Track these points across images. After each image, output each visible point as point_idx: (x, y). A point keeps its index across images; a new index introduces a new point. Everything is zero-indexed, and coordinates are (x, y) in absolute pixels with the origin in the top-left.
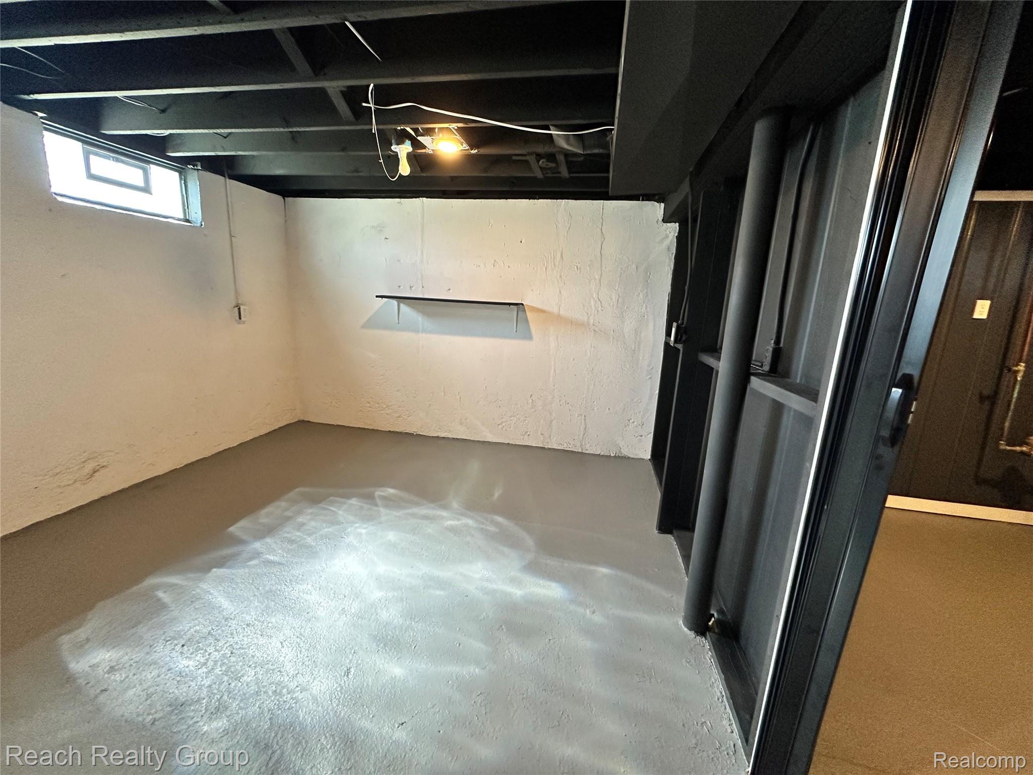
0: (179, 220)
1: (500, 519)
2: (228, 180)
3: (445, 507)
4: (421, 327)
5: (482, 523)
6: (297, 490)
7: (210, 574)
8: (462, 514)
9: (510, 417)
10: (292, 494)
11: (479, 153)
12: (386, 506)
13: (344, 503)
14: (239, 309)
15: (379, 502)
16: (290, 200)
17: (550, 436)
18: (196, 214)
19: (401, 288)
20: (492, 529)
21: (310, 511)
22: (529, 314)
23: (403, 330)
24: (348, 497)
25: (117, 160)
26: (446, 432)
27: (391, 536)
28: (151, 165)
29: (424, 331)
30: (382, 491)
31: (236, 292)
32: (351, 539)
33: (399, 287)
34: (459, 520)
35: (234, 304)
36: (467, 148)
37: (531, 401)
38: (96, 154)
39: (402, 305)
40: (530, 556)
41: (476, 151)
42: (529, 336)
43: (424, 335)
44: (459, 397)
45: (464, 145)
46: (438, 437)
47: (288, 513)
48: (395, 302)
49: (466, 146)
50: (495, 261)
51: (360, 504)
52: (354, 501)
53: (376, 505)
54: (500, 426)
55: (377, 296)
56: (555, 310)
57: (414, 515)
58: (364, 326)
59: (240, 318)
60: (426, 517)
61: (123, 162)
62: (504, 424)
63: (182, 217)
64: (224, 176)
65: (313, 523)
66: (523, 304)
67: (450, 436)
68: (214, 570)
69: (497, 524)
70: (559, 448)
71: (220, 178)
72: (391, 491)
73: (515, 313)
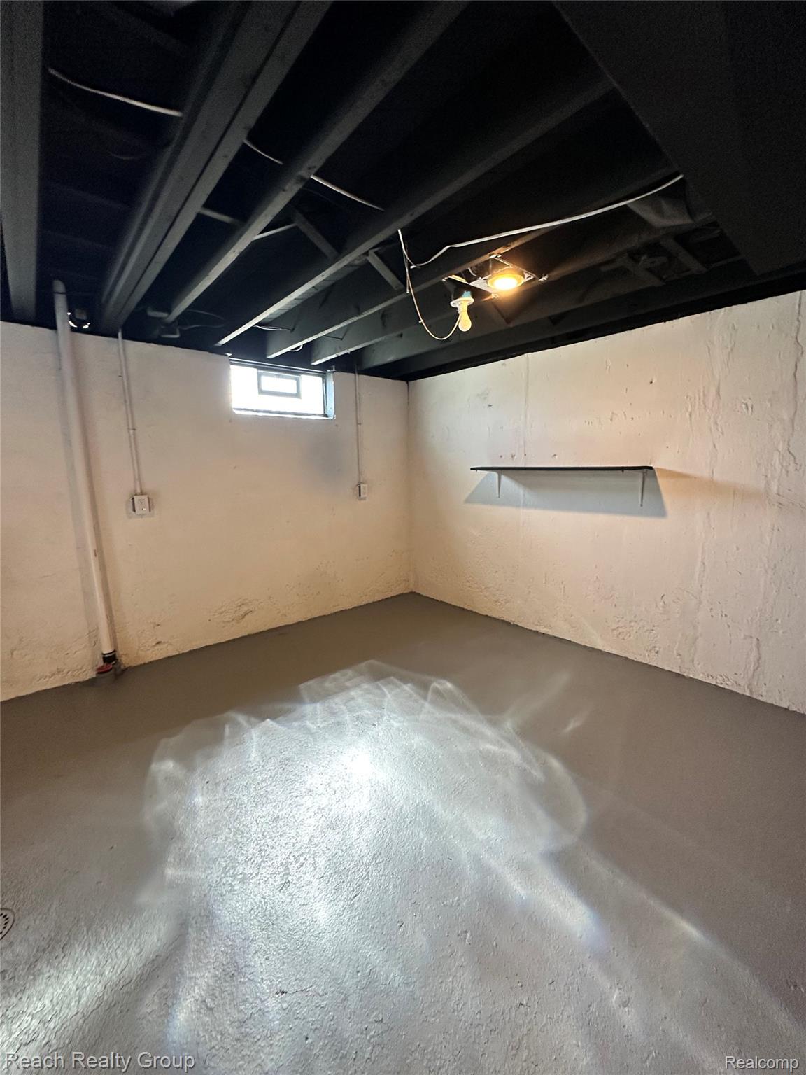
0: (319, 415)
1: (555, 764)
2: (357, 375)
3: (494, 724)
4: (522, 501)
5: (529, 762)
6: (369, 662)
7: (264, 724)
8: (510, 741)
9: (630, 622)
10: (363, 665)
11: (551, 279)
12: (433, 702)
13: (398, 687)
14: (360, 487)
15: (430, 694)
16: (412, 383)
17: (693, 661)
18: (331, 410)
19: (503, 457)
20: (537, 774)
21: (365, 686)
22: (662, 482)
23: (504, 504)
24: (404, 680)
25: (279, 376)
26: (545, 627)
27: (418, 741)
28: (303, 376)
29: (525, 505)
30: (439, 683)
31: (360, 473)
32: (380, 729)
33: (501, 456)
34: (502, 746)
35: (356, 483)
36: (532, 277)
37: (662, 603)
38: (267, 375)
39: (504, 478)
40: (569, 839)
41: (546, 277)
42: (661, 512)
43: (525, 510)
44: (562, 586)
45: (526, 275)
46: (537, 632)
47: (348, 684)
48: (495, 474)
49: (528, 277)
50: (613, 413)
51: (411, 692)
52: (408, 688)
53: (425, 698)
54: (615, 632)
55: (472, 469)
56: (705, 473)
57: (455, 722)
58: (467, 501)
59: (360, 495)
60: (465, 730)
61: (283, 377)
62: (620, 630)
63: (323, 413)
64: (355, 373)
65: (360, 700)
66: (651, 468)
67: (550, 632)
68: (268, 720)
69: (547, 771)
70: (708, 682)
71: (351, 376)
72: (449, 685)
73: (640, 481)
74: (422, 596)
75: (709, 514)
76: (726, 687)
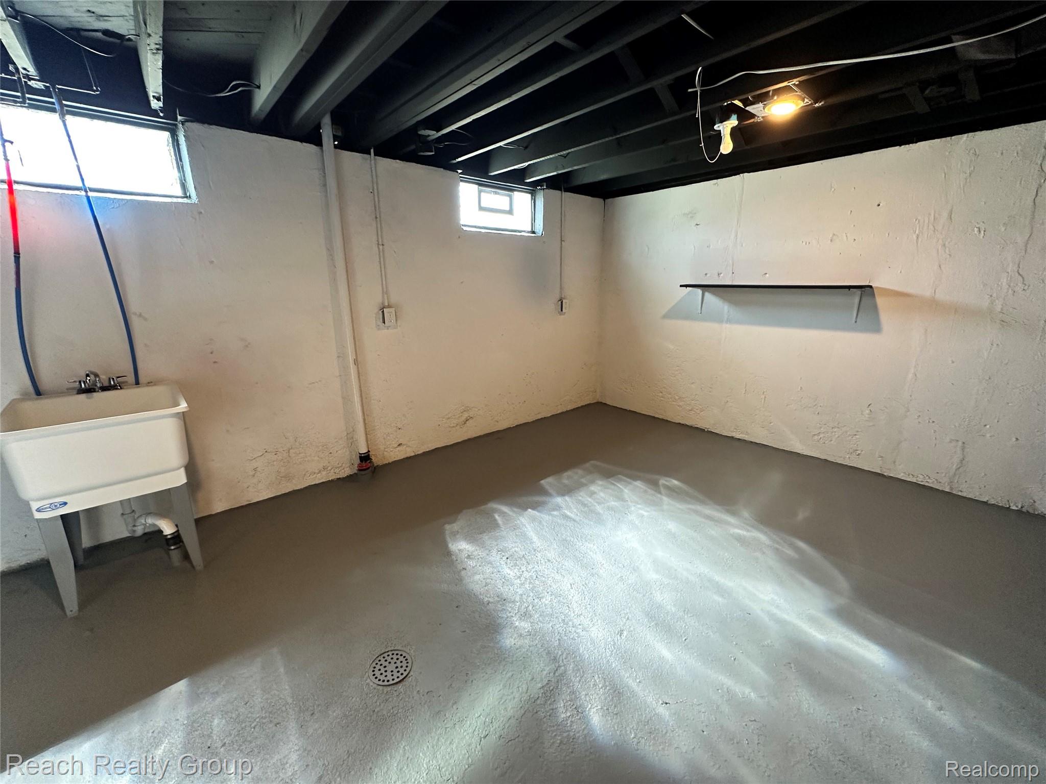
0: (528, 232)
1: (801, 544)
2: (563, 193)
3: (733, 513)
4: (726, 316)
5: (778, 543)
6: (592, 462)
7: (527, 512)
8: (753, 526)
9: (833, 428)
10: (587, 465)
12: (668, 496)
13: (630, 483)
14: (562, 302)
15: (662, 489)
16: (609, 201)
18: (539, 227)
19: (708, 275)
20: (790, 552)
21: (600, 483)
22: (880, 301)
23: (704, 320)
24: (635, 478)
25: (496, 193)
26: (742, 433)
27: (672, 526)
28: (515, 193)
29: (729, 321)
30: (666, 481)
31: (561, 288)
32: (632, 517)
33: (706, 274)
34: (748, 531)
35: (559, 299)
36: (810, 103)
38: (485, 192)
39: (707, 295)
42: (875, 327)
43: (728, 326)
44: (763, 397)
45: (806, 100)
46: (732, 437)
47: (583, 480)
48: (699, 291)
49: (808, 101)
50: (834, 234)
51: (644, 488)
52: (638, 483)
53: (660, 493)
54: (816, 437)
55: (681, 286)
56: (928, 293)
57: (696, 512)
58: (666, 316)
59: (562, 310)
60: (709, 518)
61: (498, 194)
62: (822, 436)
63: (530, 230)
64: (561, 191)
65: (602, 494)
66: (871, 287)
67: (746, 438)
68: (529, 510)
69: (797, 549)
70: (909, 480)
71: (558, 193)
72: (676, 482)
73: (857, 300)
74: (609, 405)
75: (927, 330)
76: (927, 484)
